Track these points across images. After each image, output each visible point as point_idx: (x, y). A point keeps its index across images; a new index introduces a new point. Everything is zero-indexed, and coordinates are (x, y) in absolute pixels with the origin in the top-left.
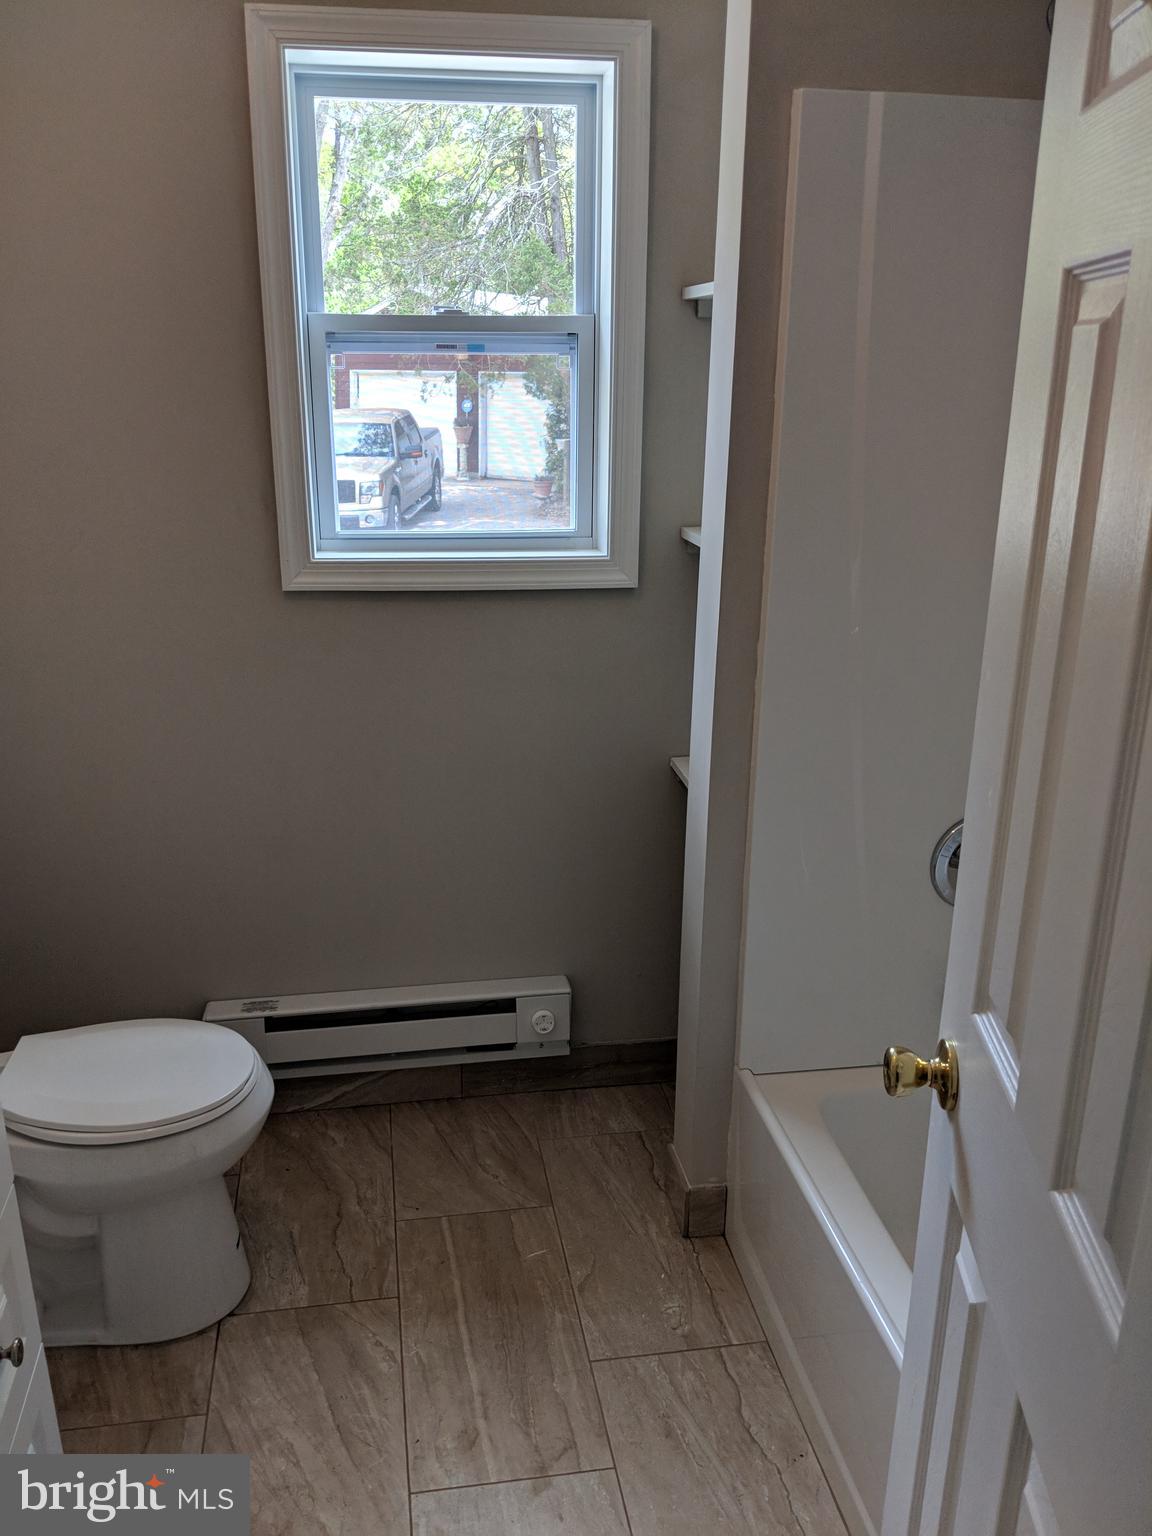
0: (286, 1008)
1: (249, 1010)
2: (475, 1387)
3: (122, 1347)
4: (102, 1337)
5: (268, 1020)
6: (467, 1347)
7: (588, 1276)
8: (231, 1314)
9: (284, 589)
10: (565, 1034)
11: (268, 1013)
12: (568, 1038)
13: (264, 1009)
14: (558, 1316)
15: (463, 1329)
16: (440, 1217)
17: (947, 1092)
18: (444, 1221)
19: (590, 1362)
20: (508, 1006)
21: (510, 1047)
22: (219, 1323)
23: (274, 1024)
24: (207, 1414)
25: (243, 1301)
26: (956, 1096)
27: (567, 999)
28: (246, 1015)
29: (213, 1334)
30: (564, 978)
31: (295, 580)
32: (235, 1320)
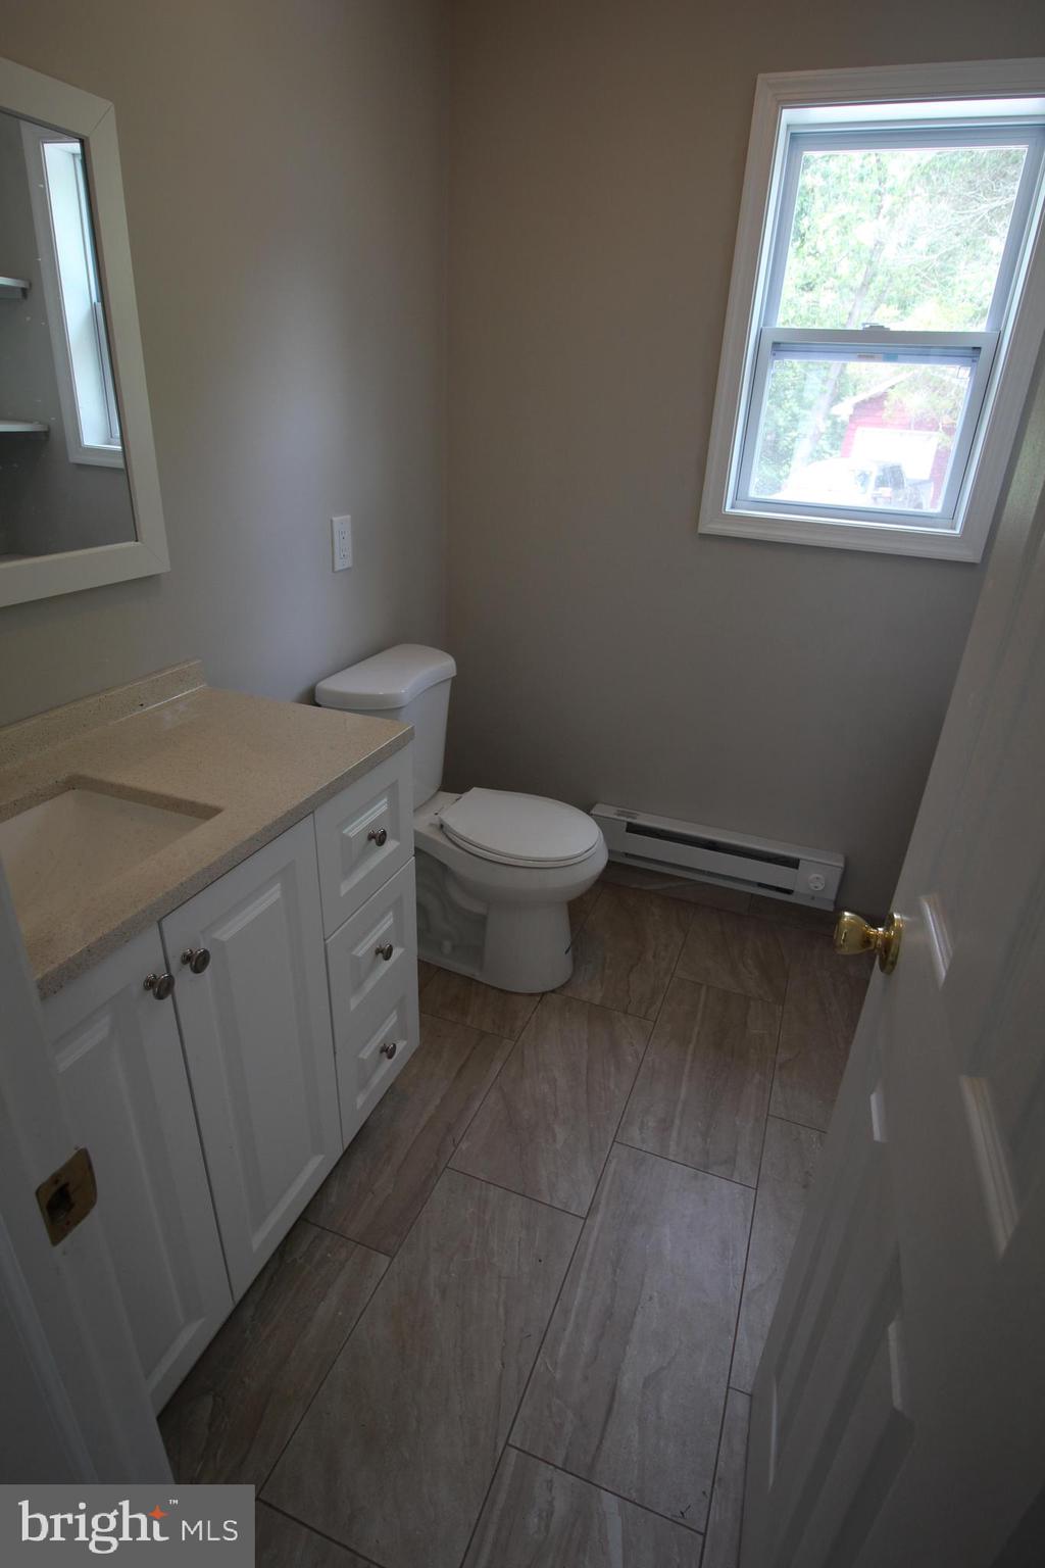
0: (643, 820)
1: (619, 815)
2: (682, 1097)
3: (486, 985)
4: (478, 976)
5: (629, 824)
6: (687, 1070)
7: (790, 1060)
8: (553, 991)
9: (700, 531)
10: (832, 896)
11: (629, 820)
12: (833, 897)
13: (628, 817)
14: (757, 1076)
15: (689, 1058)
16: (701, 985)
17: (886, 958)
18: (704, 989)
19: (768, 1115)
20: (794, 863)
21: (789, 892)
22: (543, 994)
23: (633, 829)
24: (517, 1041)
25: (563, 986)
26: (893, 964)
27: (838, 873)
28: (615, 817)
29: (538, 999)
30: (841, 857)
31: (708, 526)
32: (553, 995)
